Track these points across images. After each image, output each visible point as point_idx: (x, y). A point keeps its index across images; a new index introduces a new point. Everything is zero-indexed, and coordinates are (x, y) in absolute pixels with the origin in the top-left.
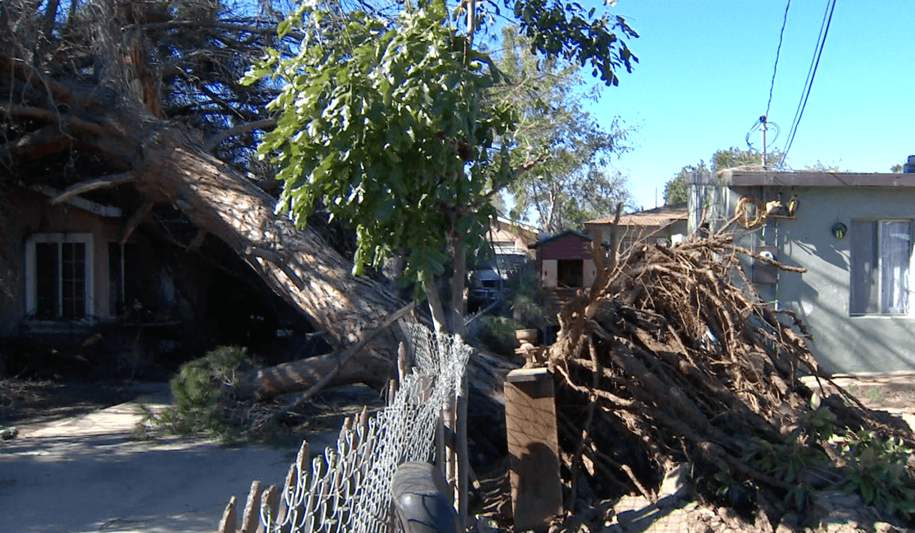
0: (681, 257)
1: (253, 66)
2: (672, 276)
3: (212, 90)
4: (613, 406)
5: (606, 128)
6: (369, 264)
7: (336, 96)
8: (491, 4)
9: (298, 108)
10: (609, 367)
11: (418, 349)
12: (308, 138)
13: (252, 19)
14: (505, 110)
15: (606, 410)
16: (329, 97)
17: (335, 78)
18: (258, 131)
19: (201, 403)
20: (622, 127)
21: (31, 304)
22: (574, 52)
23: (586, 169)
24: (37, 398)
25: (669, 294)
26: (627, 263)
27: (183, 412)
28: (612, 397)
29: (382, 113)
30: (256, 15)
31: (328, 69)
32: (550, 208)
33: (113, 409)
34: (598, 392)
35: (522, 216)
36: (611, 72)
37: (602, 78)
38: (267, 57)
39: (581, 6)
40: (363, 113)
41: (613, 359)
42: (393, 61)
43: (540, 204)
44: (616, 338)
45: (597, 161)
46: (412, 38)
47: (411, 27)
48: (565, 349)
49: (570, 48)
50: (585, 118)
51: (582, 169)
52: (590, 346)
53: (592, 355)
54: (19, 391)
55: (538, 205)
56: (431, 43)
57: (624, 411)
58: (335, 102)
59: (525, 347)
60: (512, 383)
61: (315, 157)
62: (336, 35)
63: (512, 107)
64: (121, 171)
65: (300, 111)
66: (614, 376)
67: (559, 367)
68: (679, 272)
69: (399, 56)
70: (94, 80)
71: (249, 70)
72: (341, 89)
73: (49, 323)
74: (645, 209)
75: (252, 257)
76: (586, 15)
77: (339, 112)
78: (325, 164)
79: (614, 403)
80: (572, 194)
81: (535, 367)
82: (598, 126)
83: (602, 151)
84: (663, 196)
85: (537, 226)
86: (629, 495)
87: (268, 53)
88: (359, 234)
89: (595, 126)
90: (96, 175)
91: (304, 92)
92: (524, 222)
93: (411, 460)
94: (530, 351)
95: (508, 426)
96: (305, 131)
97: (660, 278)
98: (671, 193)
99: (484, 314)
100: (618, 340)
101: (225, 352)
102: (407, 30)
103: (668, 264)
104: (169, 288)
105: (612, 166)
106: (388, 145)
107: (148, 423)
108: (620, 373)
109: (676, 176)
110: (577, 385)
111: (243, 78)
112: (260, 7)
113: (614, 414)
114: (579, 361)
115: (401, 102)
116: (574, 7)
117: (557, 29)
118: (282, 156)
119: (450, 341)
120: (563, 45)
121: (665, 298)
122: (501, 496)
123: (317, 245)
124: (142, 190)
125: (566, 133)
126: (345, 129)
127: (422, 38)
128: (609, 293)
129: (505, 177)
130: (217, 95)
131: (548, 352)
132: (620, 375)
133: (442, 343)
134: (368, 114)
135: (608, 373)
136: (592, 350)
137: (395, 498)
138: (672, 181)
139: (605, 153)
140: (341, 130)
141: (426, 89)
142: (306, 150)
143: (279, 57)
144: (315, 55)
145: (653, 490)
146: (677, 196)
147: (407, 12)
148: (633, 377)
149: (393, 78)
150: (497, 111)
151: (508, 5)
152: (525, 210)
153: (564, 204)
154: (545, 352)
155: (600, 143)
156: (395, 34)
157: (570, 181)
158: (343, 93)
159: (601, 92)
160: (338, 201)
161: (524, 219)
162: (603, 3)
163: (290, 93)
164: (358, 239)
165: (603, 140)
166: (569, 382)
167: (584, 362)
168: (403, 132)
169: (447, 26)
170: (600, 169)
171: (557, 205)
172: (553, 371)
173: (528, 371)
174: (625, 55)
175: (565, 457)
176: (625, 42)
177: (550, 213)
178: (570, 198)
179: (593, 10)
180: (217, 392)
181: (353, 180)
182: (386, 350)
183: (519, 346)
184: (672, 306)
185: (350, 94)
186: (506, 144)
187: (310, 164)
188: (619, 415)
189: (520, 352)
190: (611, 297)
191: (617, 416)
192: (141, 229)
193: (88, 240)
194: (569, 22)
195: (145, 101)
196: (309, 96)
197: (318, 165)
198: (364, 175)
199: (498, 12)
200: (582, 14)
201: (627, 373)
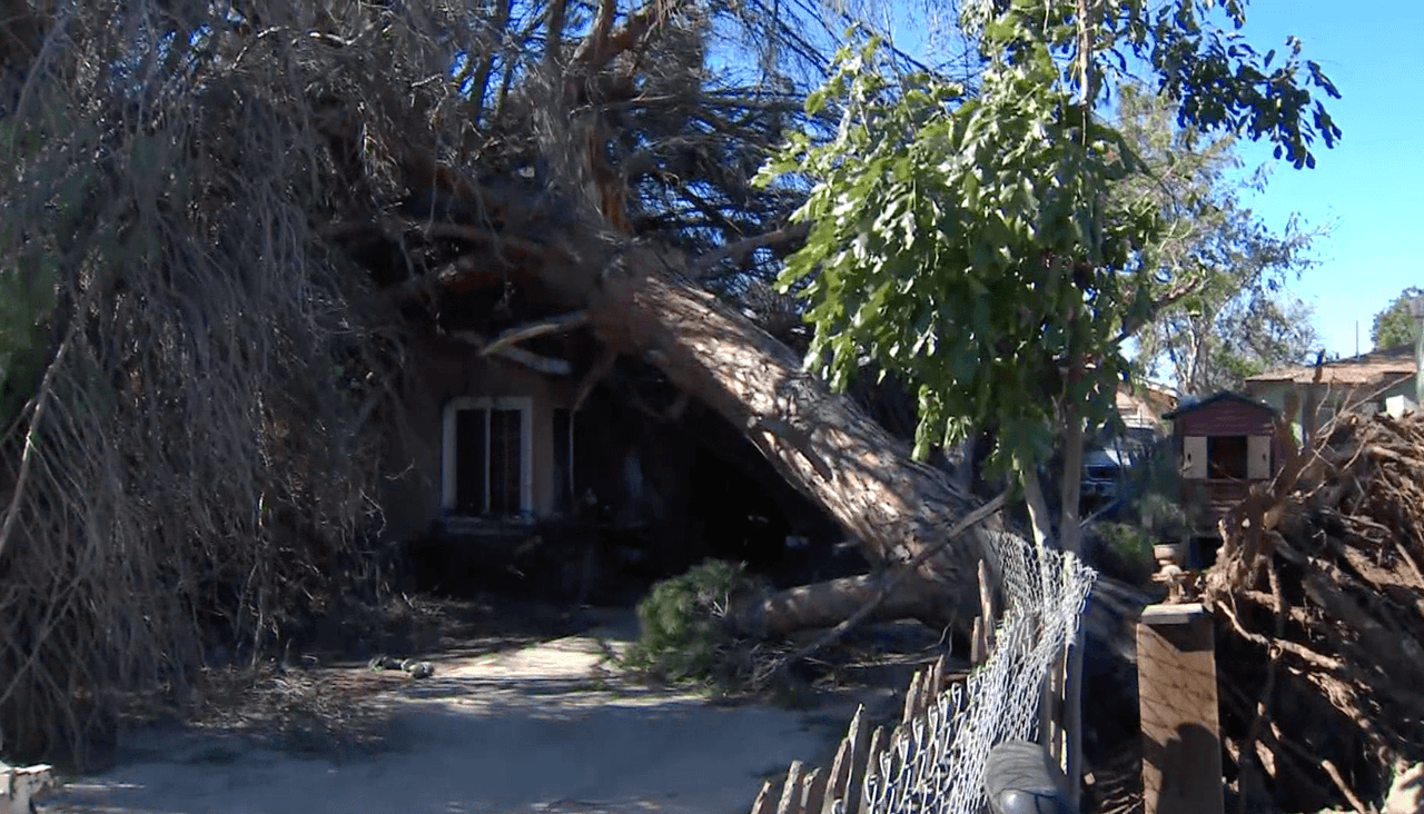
0: (1416, 435)
1: (770, 159)
2: (1400, 464)
3: (695, 194)
4: (1306, 666)
5: (1277, 232)
6: (937, 445)
7: (893, 197)
8: (1114, 54)
9: (837, 218)
10: (1300, 604)
11: (1007, 571)
12: (852, 262)
13: (750, 90)
14: (1144, 211)
15: (1295, 672)
16: (881, 201)
17: (891, 173)
18: (760, 250)
19: (681, 640)
20: (1304, 229)
21: (448, 494)
22: (1244, 119)
23: (1246, 297)
24: (455, 625)
25: (1396, 491)
26: (1328, 443)
27: (655, 654)
28: (1305, 652)
29: (962, 222)
30: (755, 84)
31: (880, 160)
32: (1191, 357)
33: (557, 643)
34: (1282, 644)
35: (1148, 369)
36: (1303, 147)
37: (1289, 158)
38: (789, 144)
39: (1253, 49)
40: (934, 223)
41: (1307, 593)
42: (979, 145)
43: (1175, 350)
44: (1311, 560)
45: (1264, 284)
46: (1005, 110)
47: (1004, 93)
48: (1230, 575)
49: (1237, 113)
50: (1246, 217)
51: (1240, 295)
52: (1270, 571)
53: (1273, 586)
54: (435, 613)
55: (1172, 352)
56: (1033, 117)
57: (1324, 675)
58: (892, 208)
59: (1168, 571)
60: (1150, 626)
61: (861, 287)
62: (889, 109)
63: (1154, 207)
64: (571, 309)
65: (840, 221)
66: (1309, 620)
67: (1221, 604)
68: (1412, 457)
69: (986, 137)
70: (536, 185)
71: (764, 165)
72: (900, 188)
73: (471, 519)
74: (1341, 357)
75: (757, 431)
76: (1260, 62)
77: (899, 223)
78: (877, 296)
79: (1309, 662)
80: (1225, 335)
81: (1183, 602)
82: (1265, 230)
83: (1271, 268)
84: (1370, 335)
85: (1174, 384)
86: (1333, 809)
87: (791, 140)
88: (923, 402)
89: (1260, 229)
90: (537, 316)
91: (845, 195)
92: (1151, 379)
93: (1008, 739)
94: (1175, 577)
95: (1141, 692)
96: (848, 251)
97: (1382, 466)
98: (1384, 331)
99: (1098, 519)
100: (1315, 563)
101: (714, 568)
102: (998, 98)
103: (1394, 444)
104: (634, 476)
105: (1288, 291)
106: (970, 268)
107: (607, 666)
108: (1317, 615)
109: (1393, 304)
110: (1249, 631)
111: (756, 177)
112: (762, 72)
113: (1309, 680)
114: (1251, 594)
115: (989, 205)
116: (1241, 51)
117: (1216, 85)
118: (813, 288)
119: (1059, 561)
120: (1226, 110)
121: (1388, 498)
122: (1127, 798)
123: (850, 415)
124: (599, 335)
125: (1215, 242)
126: (908, 247)
127: (1019, 109)
128: (1299, 489)
129: (1140, 312)
130: (702, 199)
131: (1203, 578)
132: (1317, 618)
133: (1047, 565)
134: (941, 225)
135: (1299, 614)
136: (1273, 578)
137: (991, 796)
138: (1386, 312)
139: (1276, 270)
140: (902, 248)
141: (1028, 186)
142: (846, 277)
143: (807, 145)
144: (857, 140)
145: (1371, 803)
146: (1393, 336)
147: (995, 71)
148: (1339, 622)
149: (980, 171)
150: (1131, 215)
151: (1139, 53)
152: (1153, 361)
153: (1212, 351)
154: (1199, 579)
155: (1270, 255)
156: (978, 105)
157: (1222, 315)
158: (903, 194)
159: (1268, 177)
160: (893, 352)
161: (1152, 374)
162: (1286, 41)
163: (823, 196)
164: (920, 406)
165: (1274, 250)
166: (1237, 627)
167: (1259, 596)
168: (991, 249)
169: (1057, 90)
170: (1270, 295)
171: (1202, 353)
172: (1211, 609)
173: (1174, 608)
174: (1322, 120)
175: (1229, 742)
176: (1322, 102)
177: (1190, 364)
178: (1223, 341)
179: (1272, 53)
180: (703, 626)
181: (917, 320)
182: (953, 570)
183: (1159, 568)
184: (1400, 512)
185: (912, 195)
186: (1145, 263)
187: (853, 297)
188: (1316, 681)
189: (1159, 579)
190: (1302, 495)
191: (1313, 682)
192: (600, 391)
193: (525, 406)
194: (1234, 74)
195: (605, 212)
196: (853, 199)
197: (866, 300)
198: (934, 313)
199: (1123, 64)
200: (1253, 60)
201: (1328, 614)
